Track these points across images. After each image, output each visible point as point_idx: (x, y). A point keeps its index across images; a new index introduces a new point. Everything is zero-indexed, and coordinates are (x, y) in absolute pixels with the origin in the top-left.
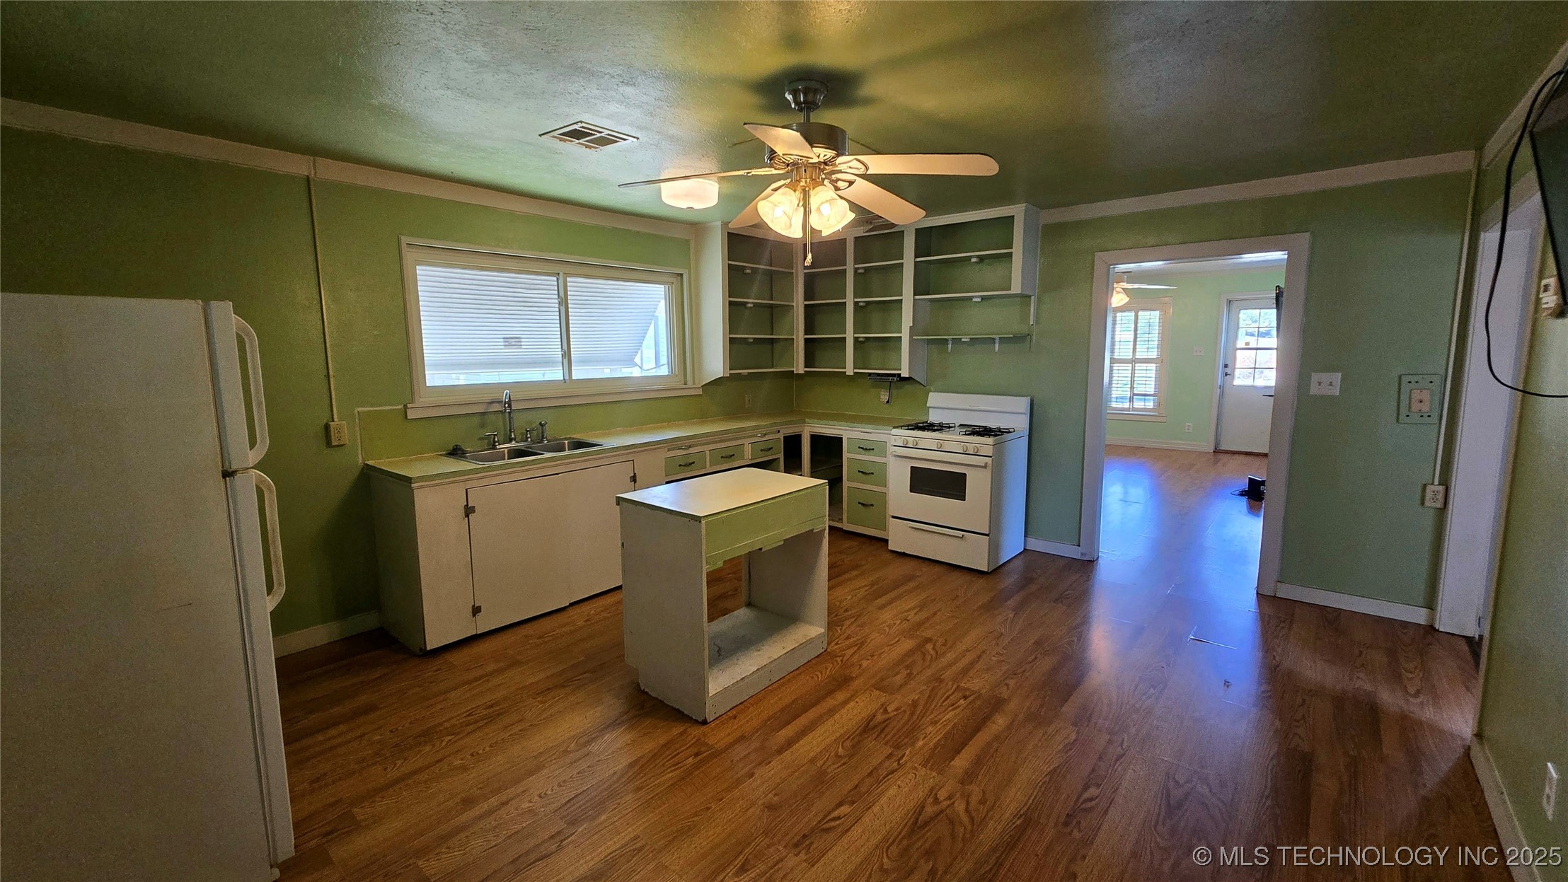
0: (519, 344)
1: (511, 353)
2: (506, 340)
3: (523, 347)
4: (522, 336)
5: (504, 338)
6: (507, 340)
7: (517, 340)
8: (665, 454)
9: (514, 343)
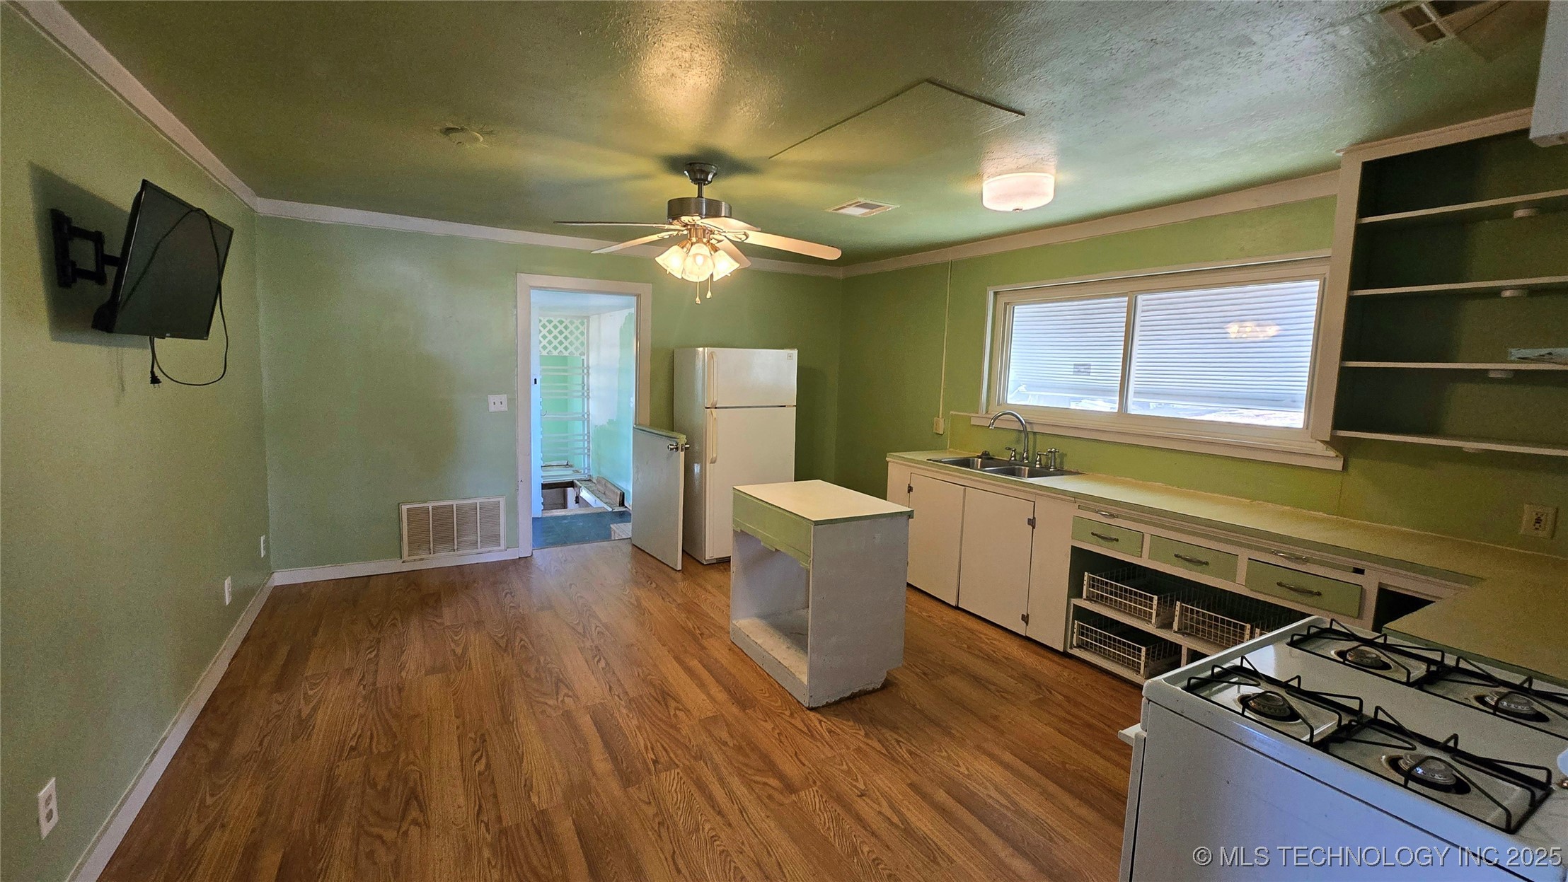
0: (1089, 371)
1: (1082, 380)
2: (1076, 367)
3: (1091, 374)
4: (1092, 363)
5: (1075, 365)
6: (1078, 367)
7: (1086, 367)
8: (1072, 511)
9: (1082, 370)
